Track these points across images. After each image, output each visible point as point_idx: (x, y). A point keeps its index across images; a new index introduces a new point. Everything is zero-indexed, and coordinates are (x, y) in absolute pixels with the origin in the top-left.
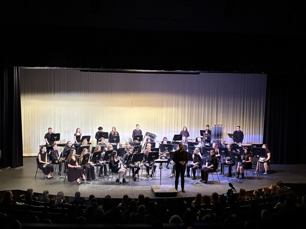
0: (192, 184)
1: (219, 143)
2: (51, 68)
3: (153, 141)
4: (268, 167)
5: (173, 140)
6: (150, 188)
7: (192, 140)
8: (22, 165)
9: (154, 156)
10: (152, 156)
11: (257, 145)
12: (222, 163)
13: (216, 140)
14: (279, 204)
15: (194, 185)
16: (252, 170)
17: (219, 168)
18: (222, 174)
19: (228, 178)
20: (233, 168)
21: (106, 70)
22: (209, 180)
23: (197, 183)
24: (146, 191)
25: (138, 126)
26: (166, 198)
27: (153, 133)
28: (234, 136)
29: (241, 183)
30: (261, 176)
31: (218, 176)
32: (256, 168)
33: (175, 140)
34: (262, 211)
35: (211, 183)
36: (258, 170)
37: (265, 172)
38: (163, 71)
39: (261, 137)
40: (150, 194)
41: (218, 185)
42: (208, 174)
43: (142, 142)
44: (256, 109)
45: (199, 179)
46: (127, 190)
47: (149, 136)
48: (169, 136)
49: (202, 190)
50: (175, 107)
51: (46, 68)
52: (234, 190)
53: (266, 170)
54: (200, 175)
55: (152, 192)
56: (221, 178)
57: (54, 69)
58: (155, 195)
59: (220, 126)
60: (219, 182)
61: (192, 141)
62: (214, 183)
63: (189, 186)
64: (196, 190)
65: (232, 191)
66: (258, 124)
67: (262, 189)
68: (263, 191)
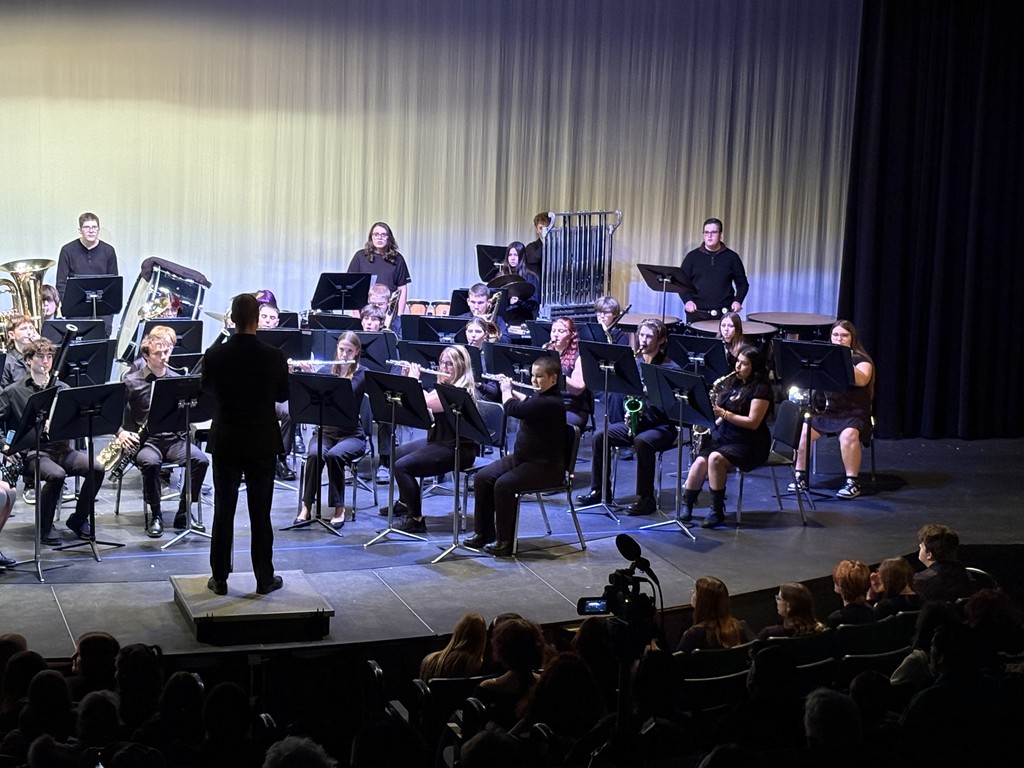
0: (419, 563)
1: (587, 319)
3: (187, 311)
4: (863, 452)
5: (314, 305)
6: (165, 592)
7: (425, 304)
9: (194, 403)
10: (181, 404)
11: (806, 331)
12: (600, 439)
13: (573, 304)
14: (915, 662)
15: (435, 569)
16: (768, 471)
17: (584, 467)
18: (596, 500)
19: (635, 519)
20: (666, 462)
22: (521, 534)
23: (453, 557)
24: (138, 611)
25: (91, 223)
26: (262, 647)
27: (185, 263)
28: (674, 280)
29: (701, 547)
30: (822, 507)
31: (574, 513)
32: (794, 464)
33: (327, 307)
34: (811, 700)
35: (536, 552)
36: (805, 475)
37: (843, 484)
39: (832, 281)
40: (166, 626)
41: (572, 565)
42: (515, 504)
43: (117, 318)
45: (461, 531)
46: (17, 608)
47: (164, 281)
48: (285, 284)
49: (476, 594)
53: (849, 474)
54: (471, 510)
55: (176, 616)
56: (591, 526)
58: (193, 636)
59: (595, 221)
60: (579, 546)
61: (431, 309)
62: (552, 552)
63: (404, 578)
64: (447, 598)
65: (637, 581)
66: (812, 208)
67: (831, 578)
68: (837, 589)
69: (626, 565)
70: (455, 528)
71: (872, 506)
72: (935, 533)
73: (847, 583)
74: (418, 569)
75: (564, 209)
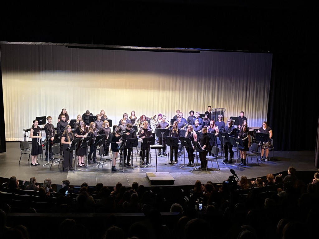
0: (189, 171)
2: (36, 43)
6: (145, 175)
8: (5, 151)
9: (150, 142)
10: (148, 142)
15: (192, 172)
18: (222, 161)
19: (229, 165)
21: (97, 46)
22: (208, 167)
23: (195, 171)
24: (140, 178)
26: (162, 186)
29: (242, 170)
31: (218, 163)
35: (210, 170)
38: (160, 48)
40: (145, 182)
44: (260, 92)
46: (120, 177)
49: (200, 177)
50: (172, 90)
51: (30, 43)
52: (236, 177)
55: (147, 180)
56: (221, 166)
57: (39, 45)
58: (150, 183)
59: (221, 110)
62: (214, 170)
63: (187, 174)
64: (195, 178)
65: (234, 178)
66: (261, 108)
67: (266, 176)
68: (267, 179)
69: (232, 175)
70: (196, 165)
71: (273, 163)
72: (291, 168)
73: (269, 178)
74: (189, 172)
75: (215, 108)
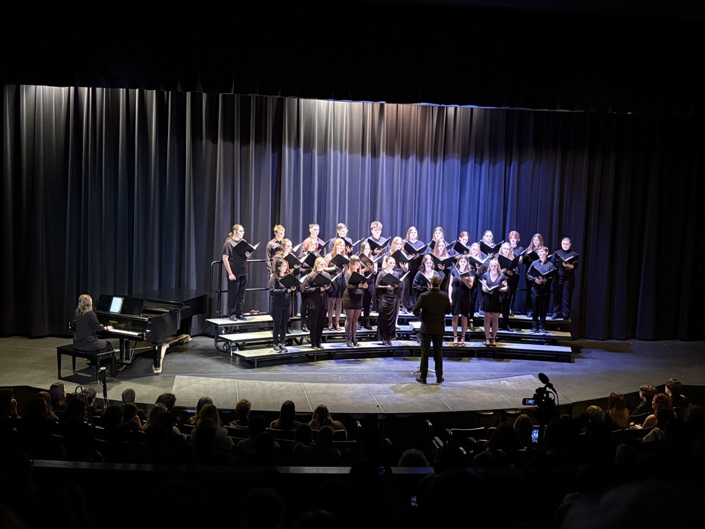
52: (551, 390)
65: (547, 393)
69: (543, 385)
